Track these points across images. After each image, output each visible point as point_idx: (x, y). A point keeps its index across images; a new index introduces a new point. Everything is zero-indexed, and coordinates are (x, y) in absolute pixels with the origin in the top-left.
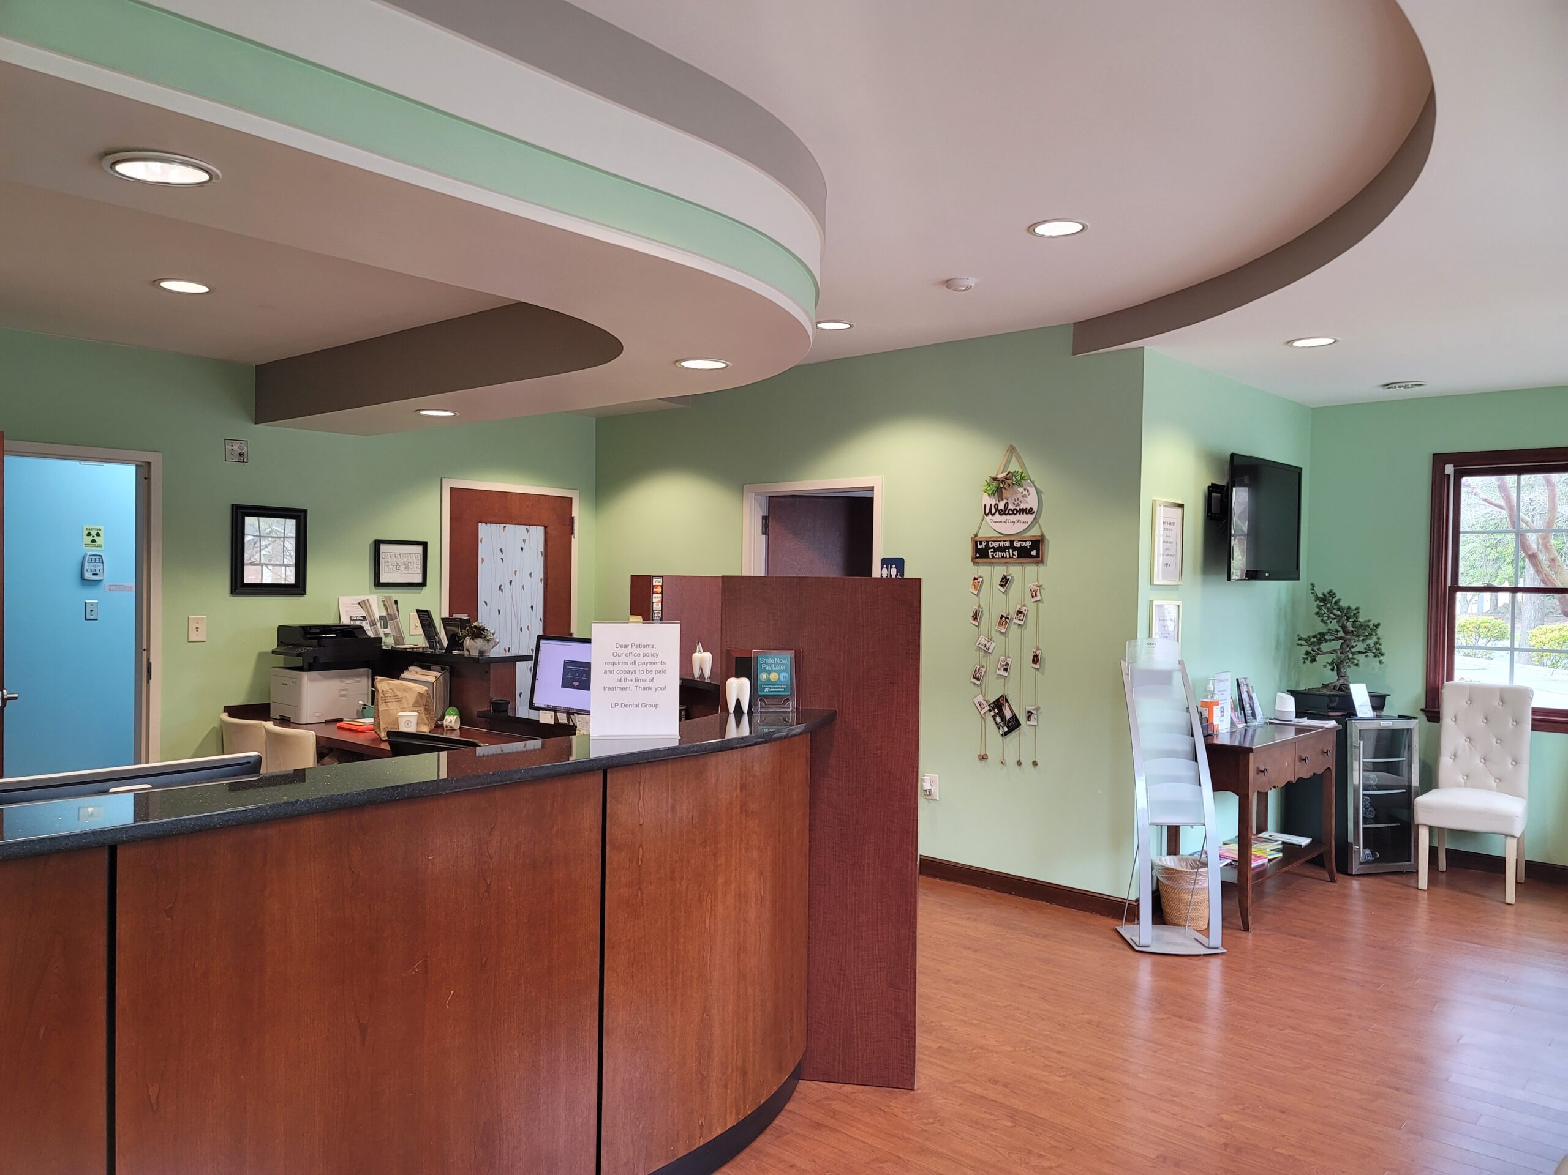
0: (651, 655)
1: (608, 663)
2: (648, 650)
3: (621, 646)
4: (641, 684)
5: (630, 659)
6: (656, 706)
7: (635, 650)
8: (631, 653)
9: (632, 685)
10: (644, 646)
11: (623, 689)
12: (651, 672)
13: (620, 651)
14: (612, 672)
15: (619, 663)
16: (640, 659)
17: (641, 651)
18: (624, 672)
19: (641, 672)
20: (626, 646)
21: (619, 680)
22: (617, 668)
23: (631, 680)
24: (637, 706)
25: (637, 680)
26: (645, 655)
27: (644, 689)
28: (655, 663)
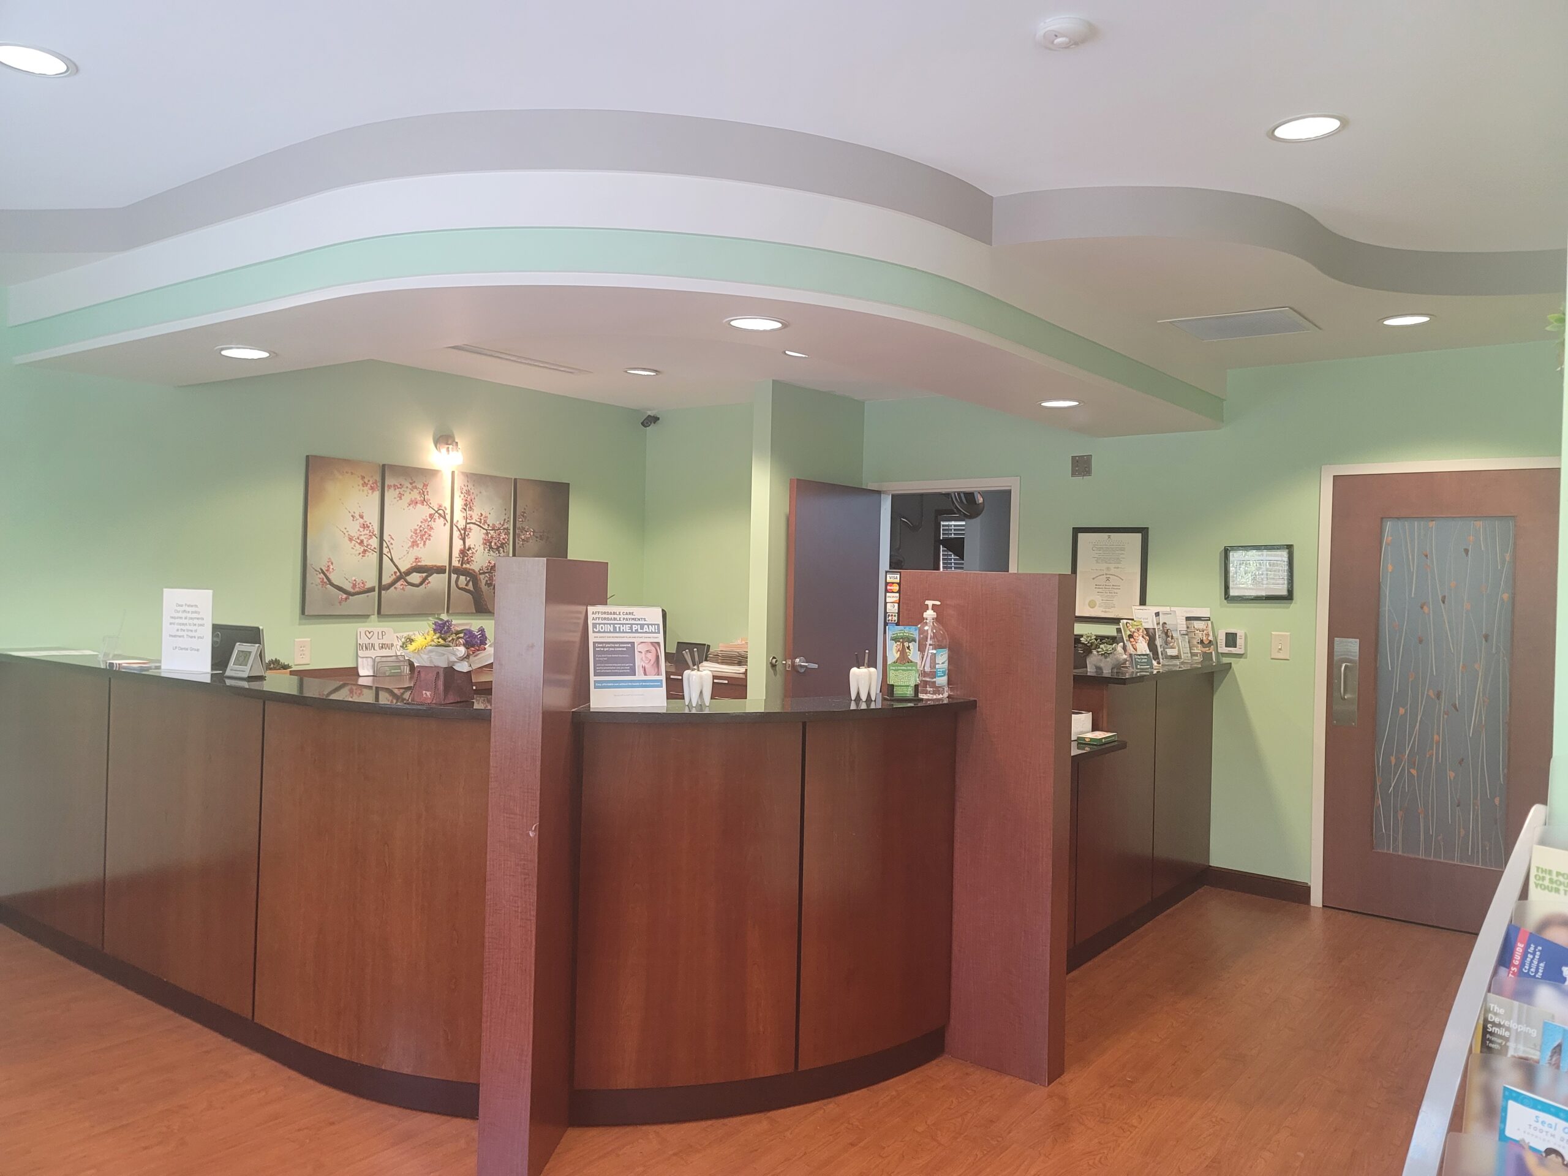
0: (196, 612)
1: (172, 617)
2: (194, 609)
3: (179, 605)
4: (190, 634)
5: (184, 615)
6: (198, 650)
7: (188, 609)
8: (185, 611)
9: (184, 633)
10: (192, 606)
11: (180, 637)
12: (195, 625)
13: (179, 609)
14: (174, 624)
15: (178, 618)
16: (189, 615)
17: (190, 609)
18: (180, 624)
19: (190, 624)
20: (182, 606)
21: (178, 630)
22: (177, 621)
23: (184, 631)
24: (187, 649)
25: (188, 630)
26: (192, 612)
27: (192, 637)
28: (198, 619)
